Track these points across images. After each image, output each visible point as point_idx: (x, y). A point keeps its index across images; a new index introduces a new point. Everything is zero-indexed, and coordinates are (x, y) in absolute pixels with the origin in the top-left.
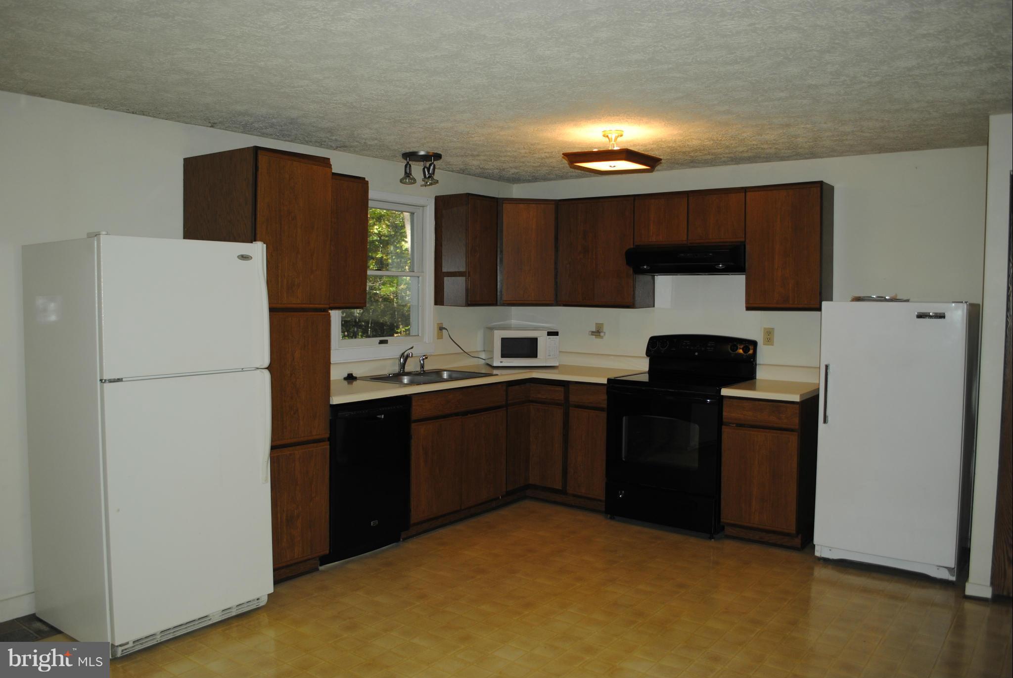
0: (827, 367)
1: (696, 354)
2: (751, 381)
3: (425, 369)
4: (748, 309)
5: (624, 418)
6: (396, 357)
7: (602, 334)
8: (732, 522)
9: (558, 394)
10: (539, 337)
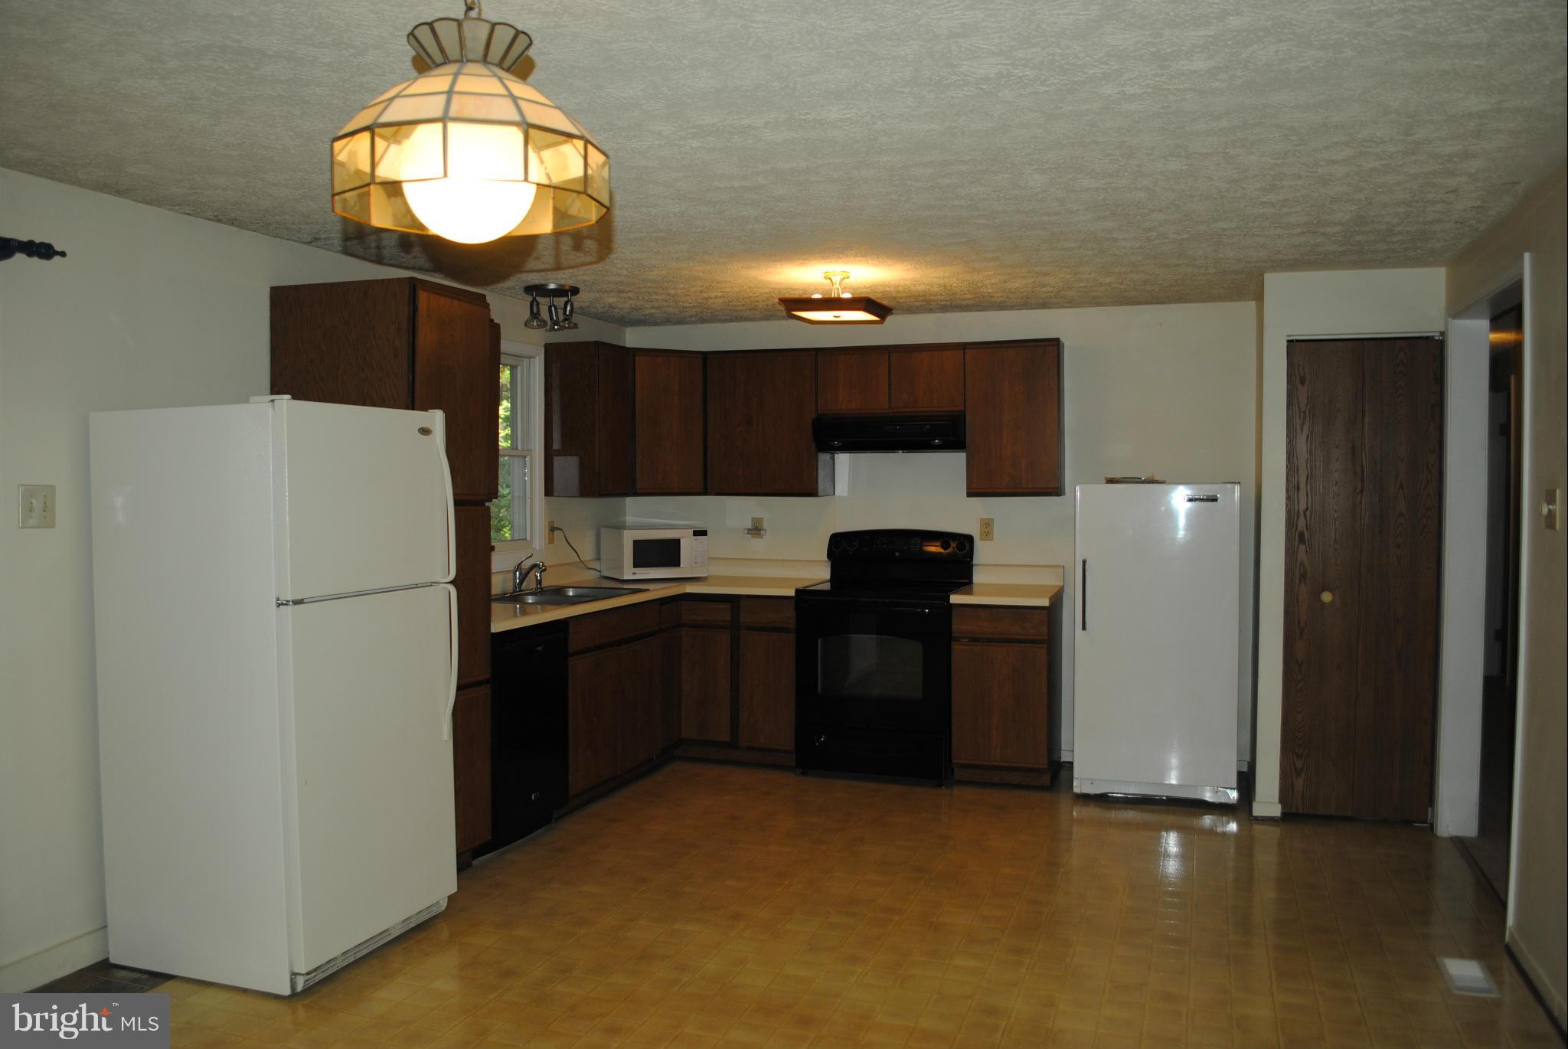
0: (1084, 562)
1: (897, 554)
2: (968, 586)
3: (543, 586)
4: (969, 495)
5: (820, 640)
6: (510, 569)
7: (763, 532)
8: (966, 762)
9: (724, 614)
10: (682, 538)
